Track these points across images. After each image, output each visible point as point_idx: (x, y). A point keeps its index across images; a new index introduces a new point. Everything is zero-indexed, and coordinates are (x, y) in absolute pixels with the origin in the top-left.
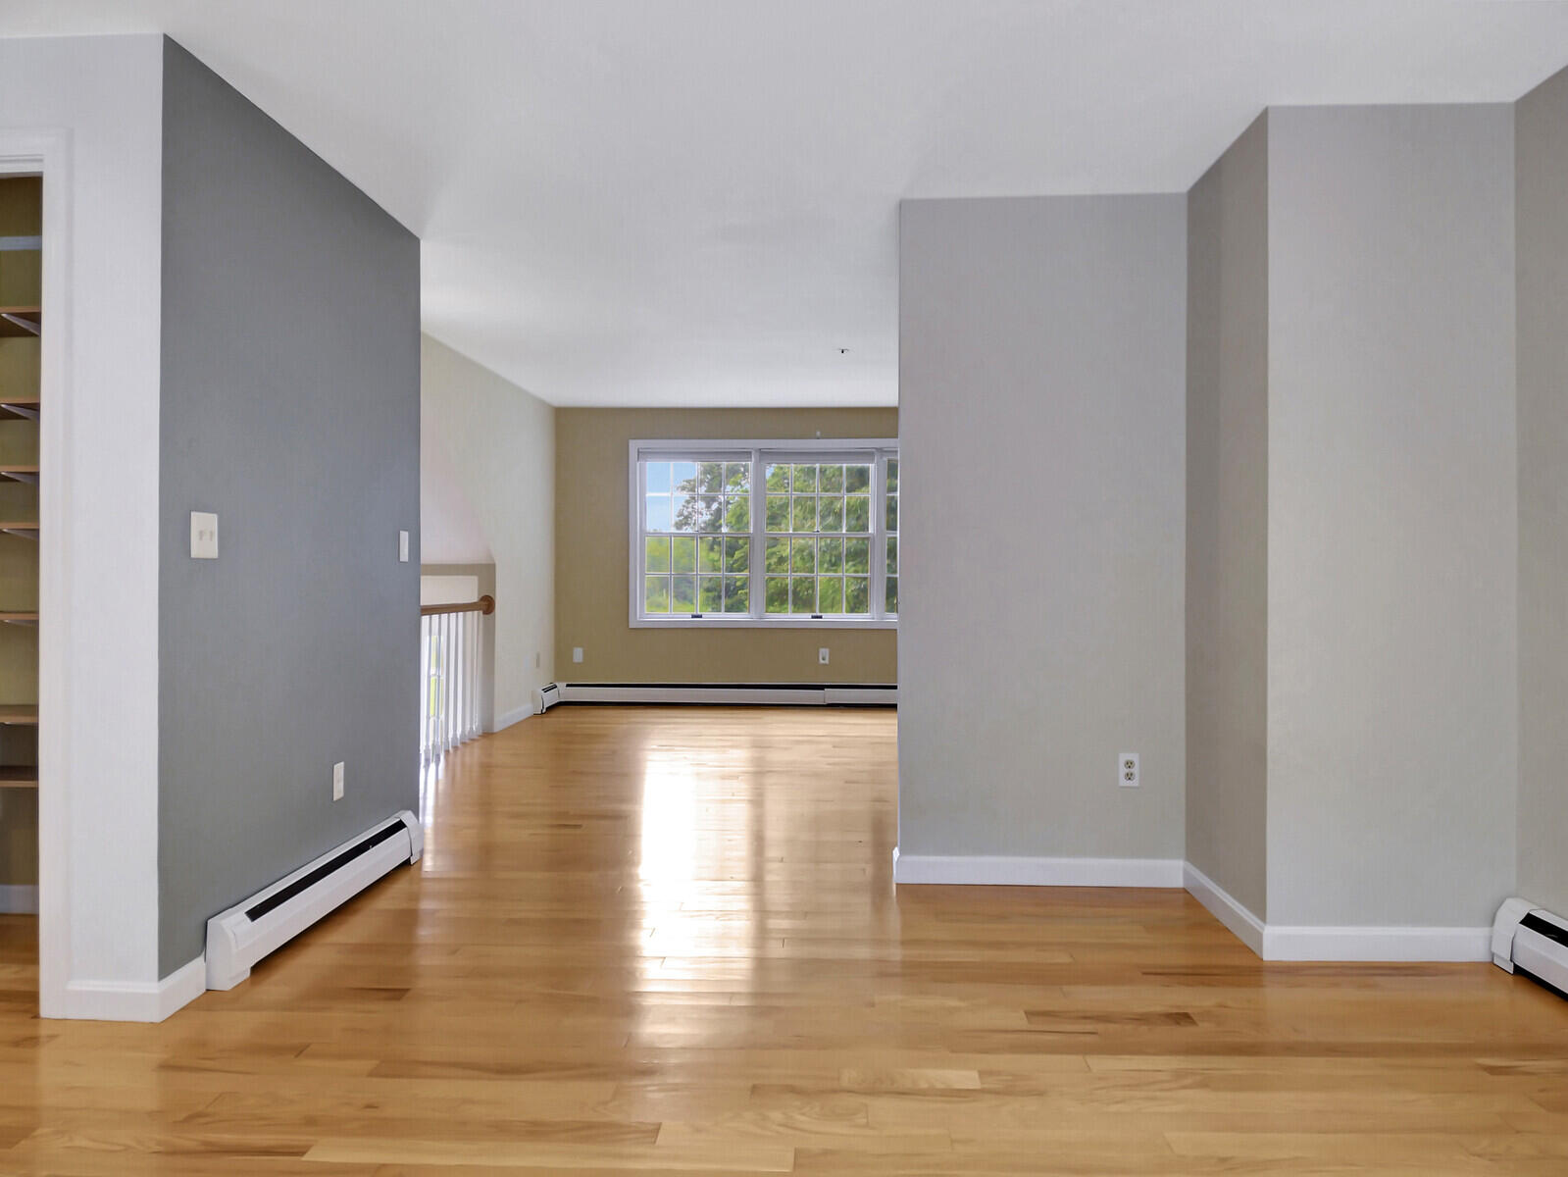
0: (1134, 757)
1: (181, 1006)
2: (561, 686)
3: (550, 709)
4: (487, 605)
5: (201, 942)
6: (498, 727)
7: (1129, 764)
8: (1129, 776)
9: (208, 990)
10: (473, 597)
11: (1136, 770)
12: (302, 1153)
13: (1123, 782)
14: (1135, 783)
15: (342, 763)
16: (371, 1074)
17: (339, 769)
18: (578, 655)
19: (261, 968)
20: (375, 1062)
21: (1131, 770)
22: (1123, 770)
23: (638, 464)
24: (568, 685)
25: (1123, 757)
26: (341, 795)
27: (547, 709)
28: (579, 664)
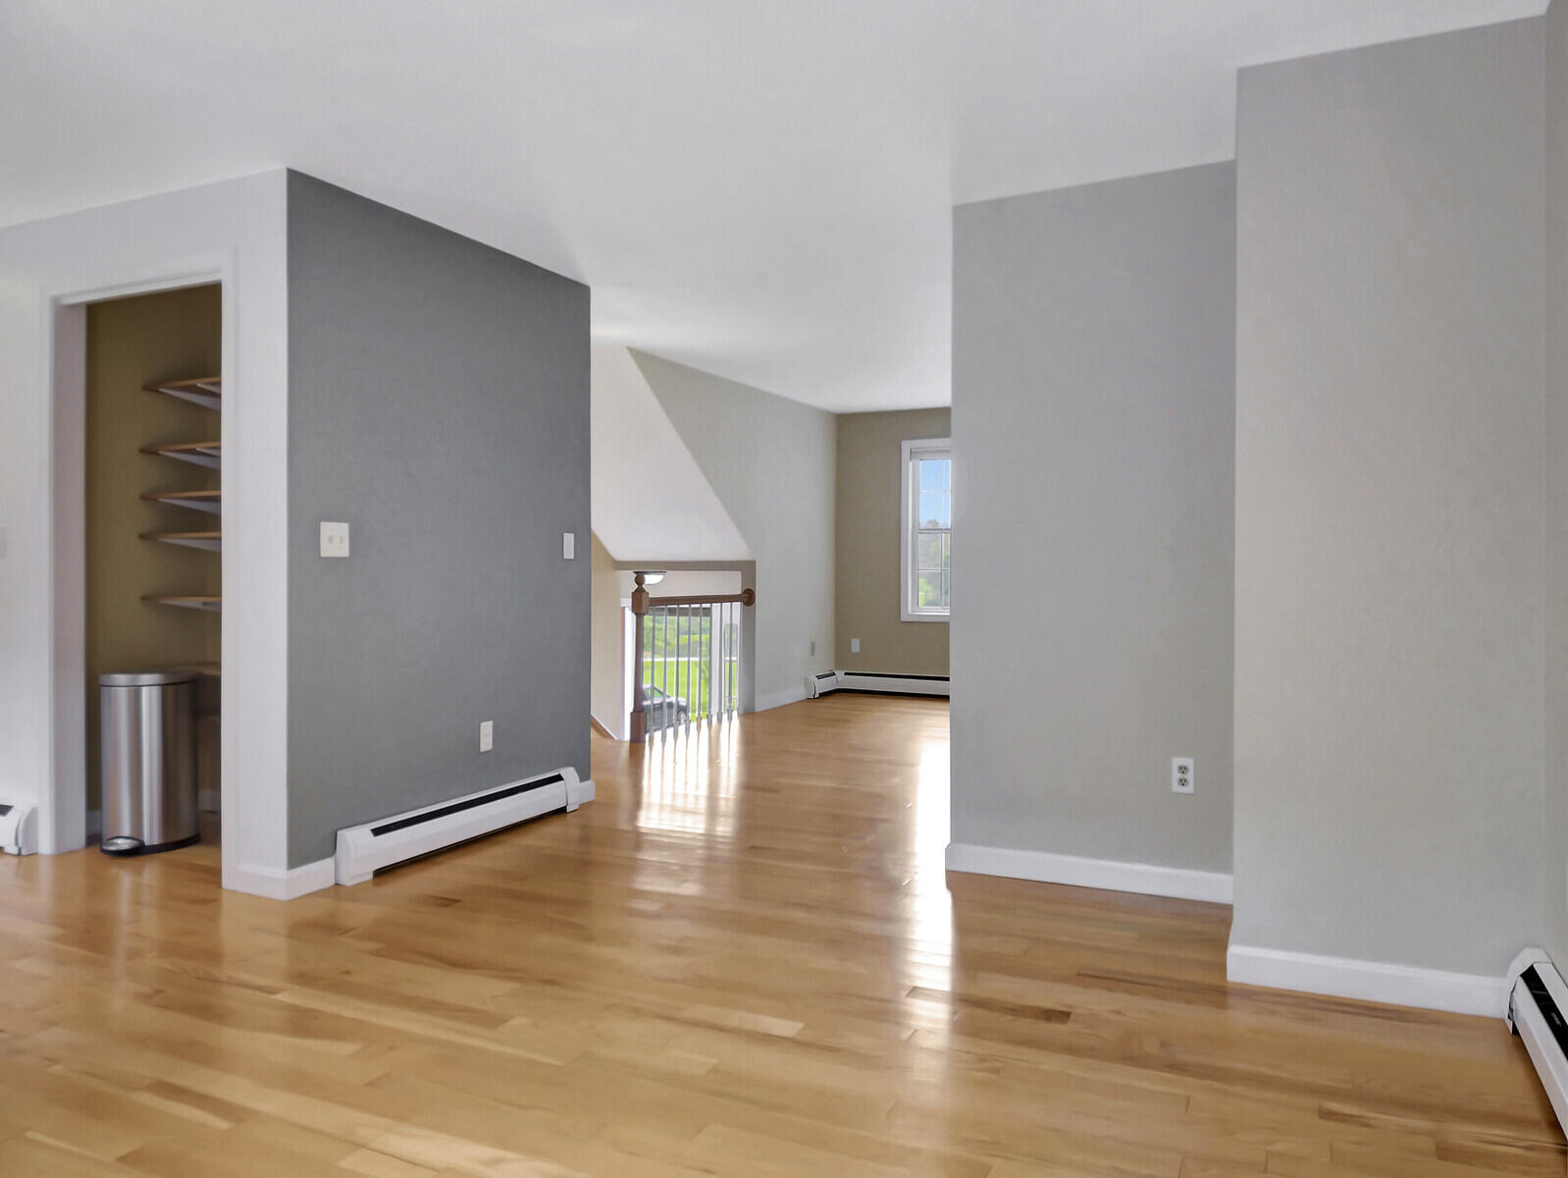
0: (1189, 762)
1: (310, 891)
2: (840, 674)
3: (823, 695)
4: (748, 598)
5: (329, 848)
6: (758, 709)
7: (1183, 769)
8: (1183, 782)
9: (337, 884)
10: (737, 590)
11: (1190, 776)
12: (274, 993)
13: (1176, 788)
14: (1189, 789)
15: (491, 723)
16: (372, 953)
17: (487, 728)
18: (855, 645)
19: (381, 873)
20: (382, 946)
21: (1186, 776)
22: (1176, 775)
23: (911, 464)
24: (846, 674)
25: (1177, 762)
26: (490, 747)
27: (820, 694)
28: (857, 654)
